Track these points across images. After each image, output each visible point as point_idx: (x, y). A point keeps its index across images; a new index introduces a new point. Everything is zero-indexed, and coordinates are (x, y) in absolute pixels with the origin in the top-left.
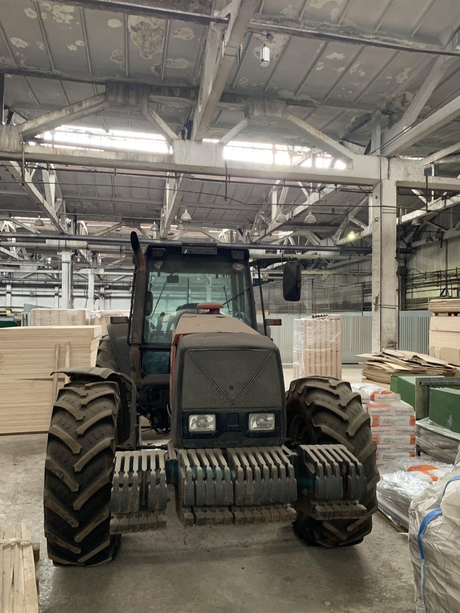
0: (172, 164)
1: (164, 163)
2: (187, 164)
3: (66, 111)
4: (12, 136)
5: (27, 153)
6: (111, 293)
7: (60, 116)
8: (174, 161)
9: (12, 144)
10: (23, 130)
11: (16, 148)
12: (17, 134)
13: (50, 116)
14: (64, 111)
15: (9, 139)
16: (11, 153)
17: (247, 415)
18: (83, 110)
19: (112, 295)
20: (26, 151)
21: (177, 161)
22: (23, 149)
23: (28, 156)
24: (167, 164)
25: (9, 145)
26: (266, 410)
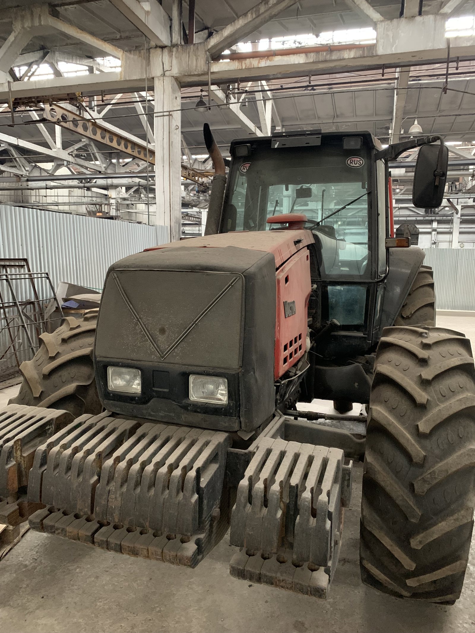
0: (373, 56)
1: (364, 57)
2: (394, 52)
3: (252, 14)
4: (199, 56)
5: (213, 73)
6: (345, 229)
7: (246, 22)
8: (376, 51)
9: (199, 65)
10: (209, 47)
11: (202, 70)
12: (204, 52)
13: (235, 24)
14: (249, 15)
15: (197, 59)
16: (199, 75)
17: (185, 376)
18: (270, 8)
19: (347, 231)
20: (212, 71)
21: (380, 51)
22: (209, 69)
23: (214, 77)
24: (367, 57)
25: (196, 66)
26: (211, 371)
